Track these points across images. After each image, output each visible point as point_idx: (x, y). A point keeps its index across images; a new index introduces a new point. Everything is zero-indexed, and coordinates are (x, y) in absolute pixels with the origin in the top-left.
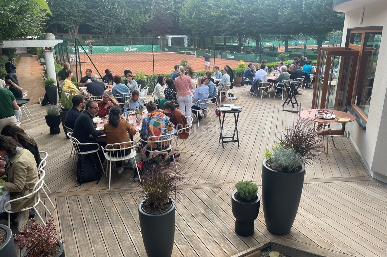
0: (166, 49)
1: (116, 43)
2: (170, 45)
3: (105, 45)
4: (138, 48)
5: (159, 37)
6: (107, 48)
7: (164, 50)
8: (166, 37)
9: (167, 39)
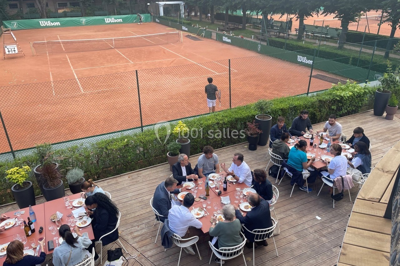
0: (157, 20)
1: (96, 12)
2: (162, 14)
3: (82, 16)
4: (123, 19)
5: (149, 4)
6: (83, 20)
7: (155, 21)
8: (157, 3)
9: (158, 6)
